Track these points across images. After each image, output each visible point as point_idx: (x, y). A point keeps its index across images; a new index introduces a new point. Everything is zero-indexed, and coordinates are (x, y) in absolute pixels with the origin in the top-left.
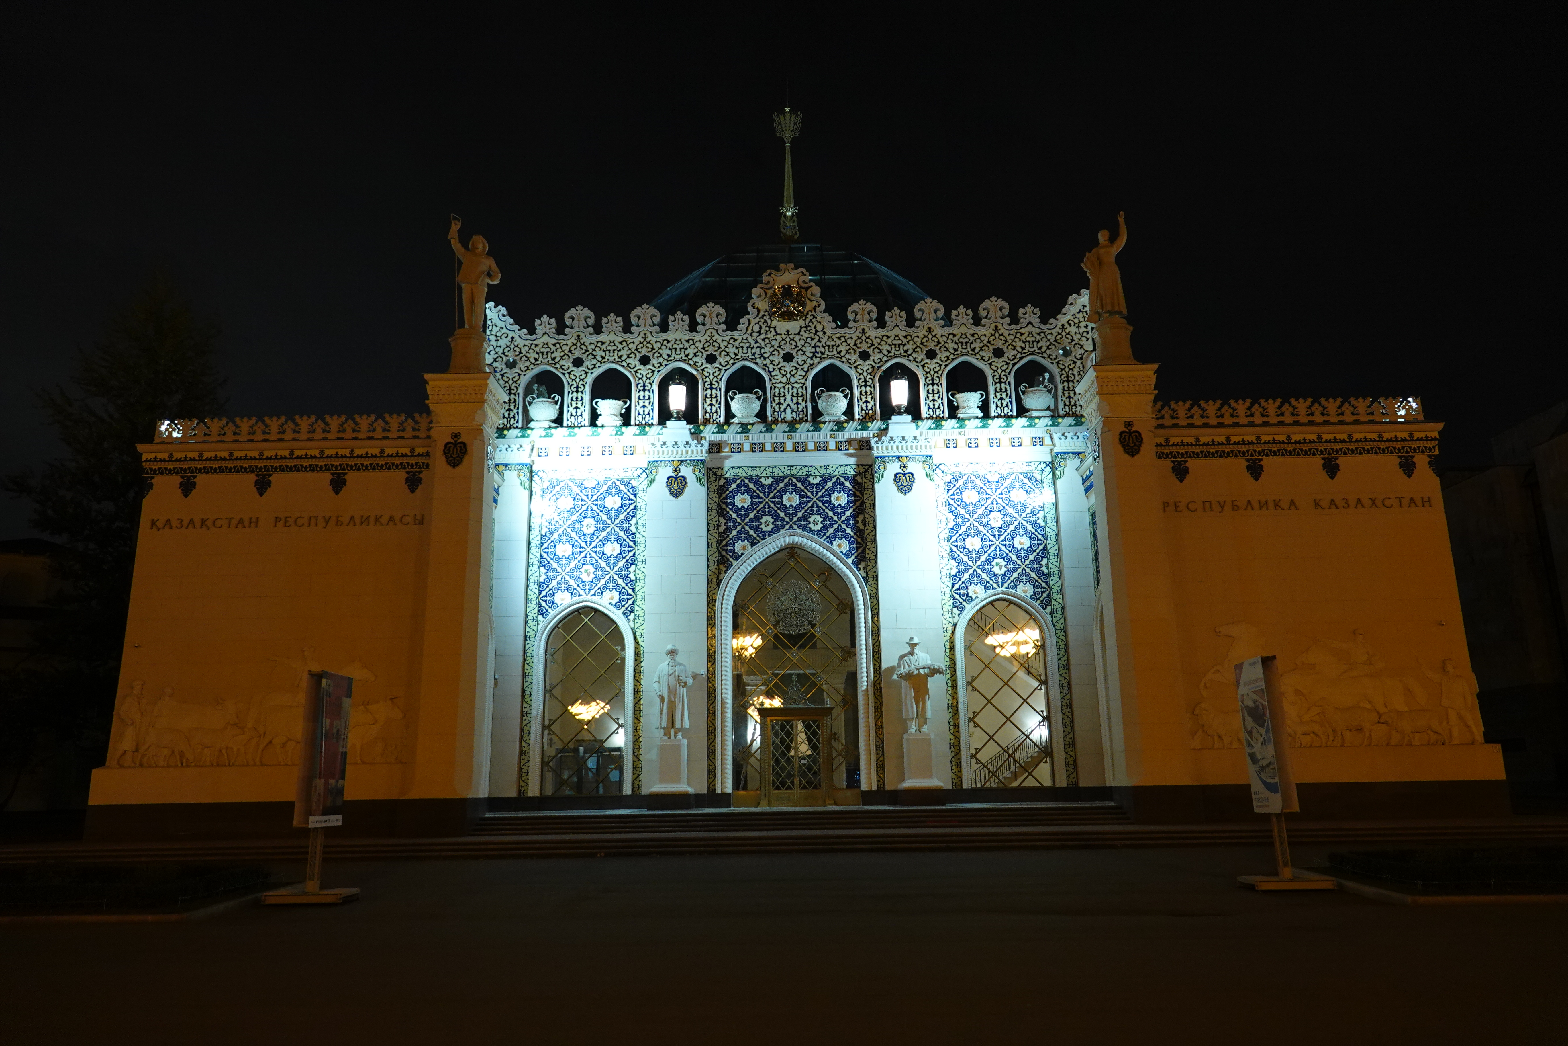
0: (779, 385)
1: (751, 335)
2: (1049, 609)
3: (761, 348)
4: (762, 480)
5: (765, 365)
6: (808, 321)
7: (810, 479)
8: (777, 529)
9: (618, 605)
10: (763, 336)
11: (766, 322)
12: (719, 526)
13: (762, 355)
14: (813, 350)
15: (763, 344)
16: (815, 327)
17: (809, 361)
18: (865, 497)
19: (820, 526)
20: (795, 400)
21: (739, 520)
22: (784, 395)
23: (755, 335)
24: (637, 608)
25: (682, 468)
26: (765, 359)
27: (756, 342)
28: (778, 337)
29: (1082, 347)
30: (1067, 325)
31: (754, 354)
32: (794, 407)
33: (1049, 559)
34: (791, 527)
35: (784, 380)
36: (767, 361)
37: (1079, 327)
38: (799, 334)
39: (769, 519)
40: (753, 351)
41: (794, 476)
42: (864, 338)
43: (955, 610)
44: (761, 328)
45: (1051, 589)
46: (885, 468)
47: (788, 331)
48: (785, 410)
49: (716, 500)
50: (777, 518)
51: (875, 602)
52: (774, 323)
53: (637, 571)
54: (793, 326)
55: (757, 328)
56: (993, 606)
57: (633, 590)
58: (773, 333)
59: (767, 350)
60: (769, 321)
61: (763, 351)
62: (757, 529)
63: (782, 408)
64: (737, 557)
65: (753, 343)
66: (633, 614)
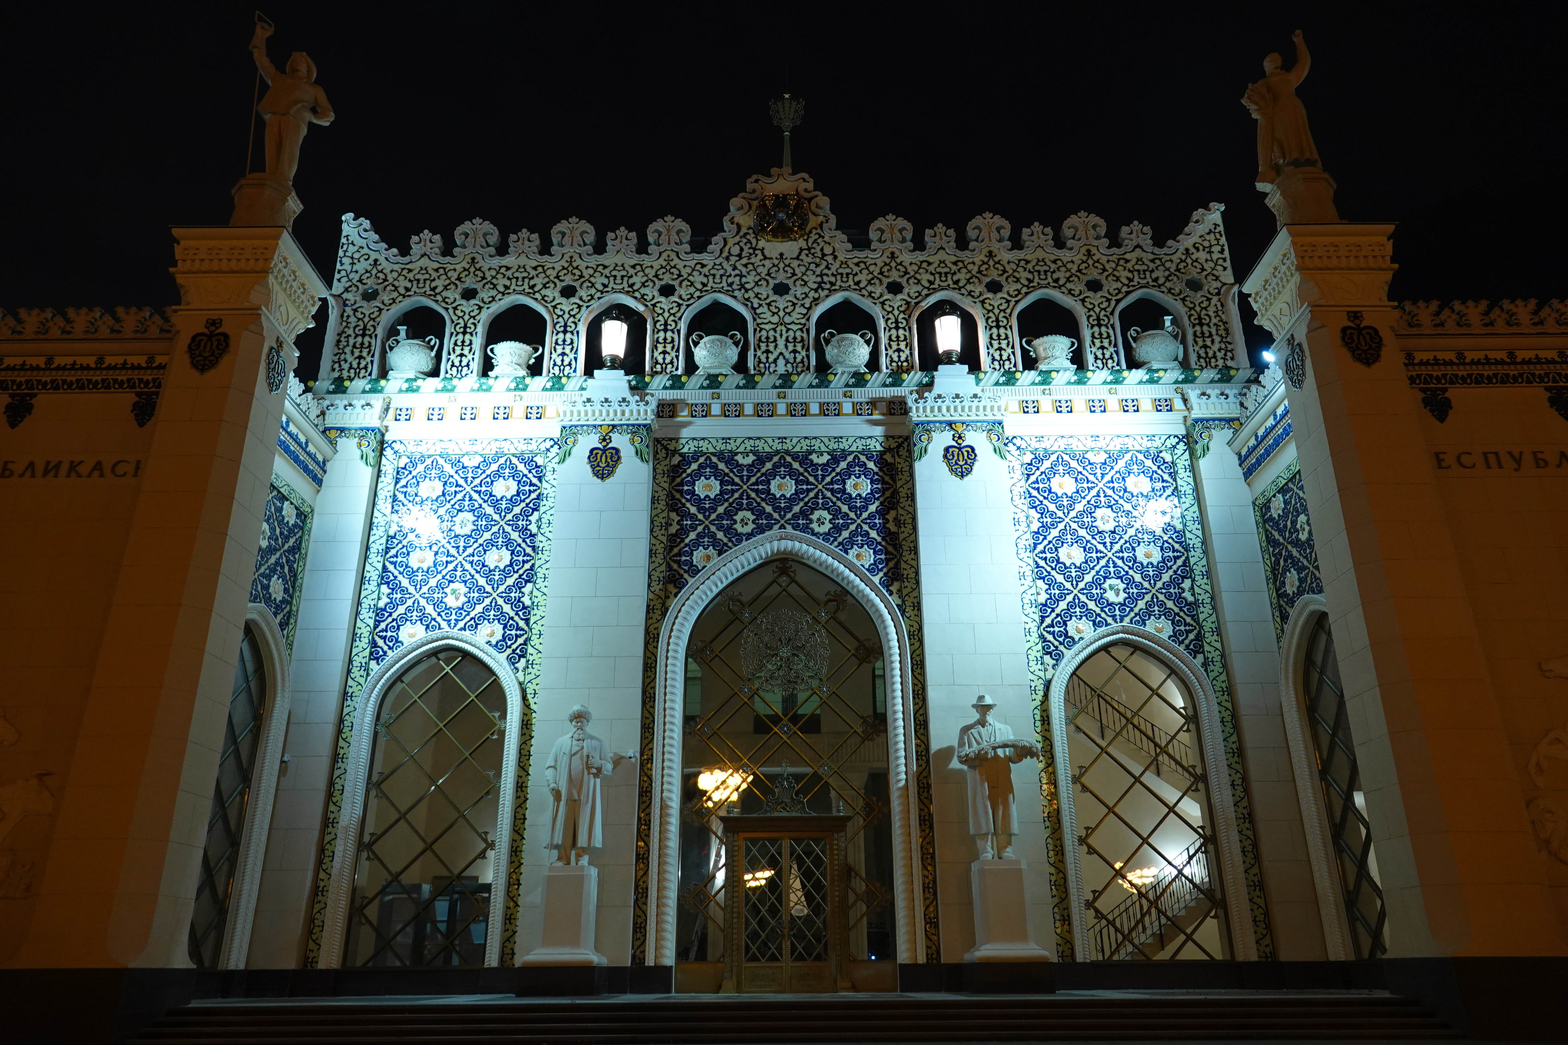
0: (767, 327)
1: (727, 259)
2: (1200, 657)
3: (741, 276)
4: (739, 458)
5: (748, 299)
6: (810, 241)
7: (814, 457)
8: (760, 530)
9: (498, 647)
10: (744, 261)
11: (749, 242)
12: (668, 525)
13: (742, 286)
14: (819, 279)
15: (744, 270)
16: (822, 250)
17: (812, 294)
18: (899, 484)
19: (827, 527)
20: (791, 348)
21: (700, 517)
22: (775, 340)
23: (733, 259)
24: (530, 650)
25: (615, 436)
26: (747, 291)
27: (735, 268)
28: (768, 263)
29: (1217, 278)
30: (1192, 250)
31: (730, 285)
32: (790, 357)
33: (1193, 580)
34: (783, 527)
35: (775, 319)
36: (751, 294)
37: (1210, 252)
38: (797, 258)
39: (748, 515)
40: (730, 280)
41: (787, 452)
42: (893, 264)
43: (1047, 658)
44: (742, 250)
45: (1201, 627)
46: (929, 440)
47: (781, 255)
48: (775, 361)
49: (666, 486)
50: (759, 513)
51: (917, 644)
52: (762, 244)
53: (536, 593)
54: (790, 248)
55: (736, 250)
56: (1109, 653)
57: (527, 621)
58: (760, 257)
59: (751, 279)
60: (754, 241)
61: (744, 280)
62: (729, 530)
63: (772, 358)
64: (694, 571)
65: (729, 269)
66: (523, 660)
